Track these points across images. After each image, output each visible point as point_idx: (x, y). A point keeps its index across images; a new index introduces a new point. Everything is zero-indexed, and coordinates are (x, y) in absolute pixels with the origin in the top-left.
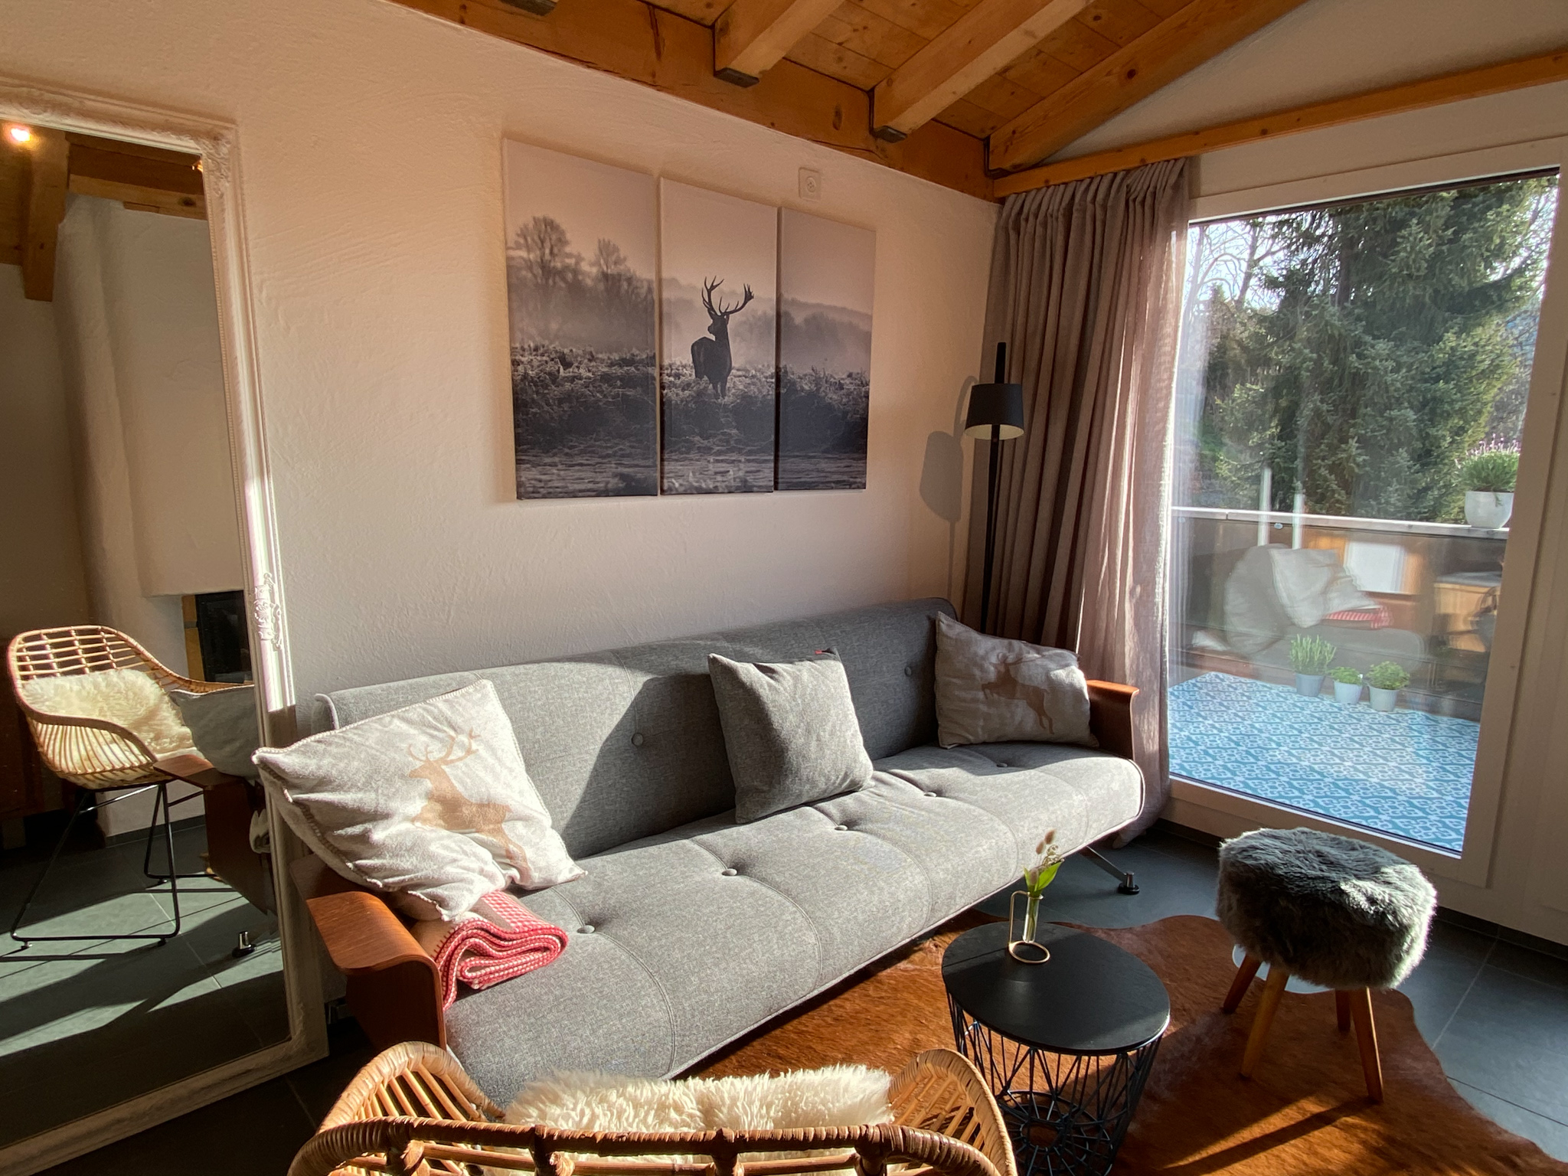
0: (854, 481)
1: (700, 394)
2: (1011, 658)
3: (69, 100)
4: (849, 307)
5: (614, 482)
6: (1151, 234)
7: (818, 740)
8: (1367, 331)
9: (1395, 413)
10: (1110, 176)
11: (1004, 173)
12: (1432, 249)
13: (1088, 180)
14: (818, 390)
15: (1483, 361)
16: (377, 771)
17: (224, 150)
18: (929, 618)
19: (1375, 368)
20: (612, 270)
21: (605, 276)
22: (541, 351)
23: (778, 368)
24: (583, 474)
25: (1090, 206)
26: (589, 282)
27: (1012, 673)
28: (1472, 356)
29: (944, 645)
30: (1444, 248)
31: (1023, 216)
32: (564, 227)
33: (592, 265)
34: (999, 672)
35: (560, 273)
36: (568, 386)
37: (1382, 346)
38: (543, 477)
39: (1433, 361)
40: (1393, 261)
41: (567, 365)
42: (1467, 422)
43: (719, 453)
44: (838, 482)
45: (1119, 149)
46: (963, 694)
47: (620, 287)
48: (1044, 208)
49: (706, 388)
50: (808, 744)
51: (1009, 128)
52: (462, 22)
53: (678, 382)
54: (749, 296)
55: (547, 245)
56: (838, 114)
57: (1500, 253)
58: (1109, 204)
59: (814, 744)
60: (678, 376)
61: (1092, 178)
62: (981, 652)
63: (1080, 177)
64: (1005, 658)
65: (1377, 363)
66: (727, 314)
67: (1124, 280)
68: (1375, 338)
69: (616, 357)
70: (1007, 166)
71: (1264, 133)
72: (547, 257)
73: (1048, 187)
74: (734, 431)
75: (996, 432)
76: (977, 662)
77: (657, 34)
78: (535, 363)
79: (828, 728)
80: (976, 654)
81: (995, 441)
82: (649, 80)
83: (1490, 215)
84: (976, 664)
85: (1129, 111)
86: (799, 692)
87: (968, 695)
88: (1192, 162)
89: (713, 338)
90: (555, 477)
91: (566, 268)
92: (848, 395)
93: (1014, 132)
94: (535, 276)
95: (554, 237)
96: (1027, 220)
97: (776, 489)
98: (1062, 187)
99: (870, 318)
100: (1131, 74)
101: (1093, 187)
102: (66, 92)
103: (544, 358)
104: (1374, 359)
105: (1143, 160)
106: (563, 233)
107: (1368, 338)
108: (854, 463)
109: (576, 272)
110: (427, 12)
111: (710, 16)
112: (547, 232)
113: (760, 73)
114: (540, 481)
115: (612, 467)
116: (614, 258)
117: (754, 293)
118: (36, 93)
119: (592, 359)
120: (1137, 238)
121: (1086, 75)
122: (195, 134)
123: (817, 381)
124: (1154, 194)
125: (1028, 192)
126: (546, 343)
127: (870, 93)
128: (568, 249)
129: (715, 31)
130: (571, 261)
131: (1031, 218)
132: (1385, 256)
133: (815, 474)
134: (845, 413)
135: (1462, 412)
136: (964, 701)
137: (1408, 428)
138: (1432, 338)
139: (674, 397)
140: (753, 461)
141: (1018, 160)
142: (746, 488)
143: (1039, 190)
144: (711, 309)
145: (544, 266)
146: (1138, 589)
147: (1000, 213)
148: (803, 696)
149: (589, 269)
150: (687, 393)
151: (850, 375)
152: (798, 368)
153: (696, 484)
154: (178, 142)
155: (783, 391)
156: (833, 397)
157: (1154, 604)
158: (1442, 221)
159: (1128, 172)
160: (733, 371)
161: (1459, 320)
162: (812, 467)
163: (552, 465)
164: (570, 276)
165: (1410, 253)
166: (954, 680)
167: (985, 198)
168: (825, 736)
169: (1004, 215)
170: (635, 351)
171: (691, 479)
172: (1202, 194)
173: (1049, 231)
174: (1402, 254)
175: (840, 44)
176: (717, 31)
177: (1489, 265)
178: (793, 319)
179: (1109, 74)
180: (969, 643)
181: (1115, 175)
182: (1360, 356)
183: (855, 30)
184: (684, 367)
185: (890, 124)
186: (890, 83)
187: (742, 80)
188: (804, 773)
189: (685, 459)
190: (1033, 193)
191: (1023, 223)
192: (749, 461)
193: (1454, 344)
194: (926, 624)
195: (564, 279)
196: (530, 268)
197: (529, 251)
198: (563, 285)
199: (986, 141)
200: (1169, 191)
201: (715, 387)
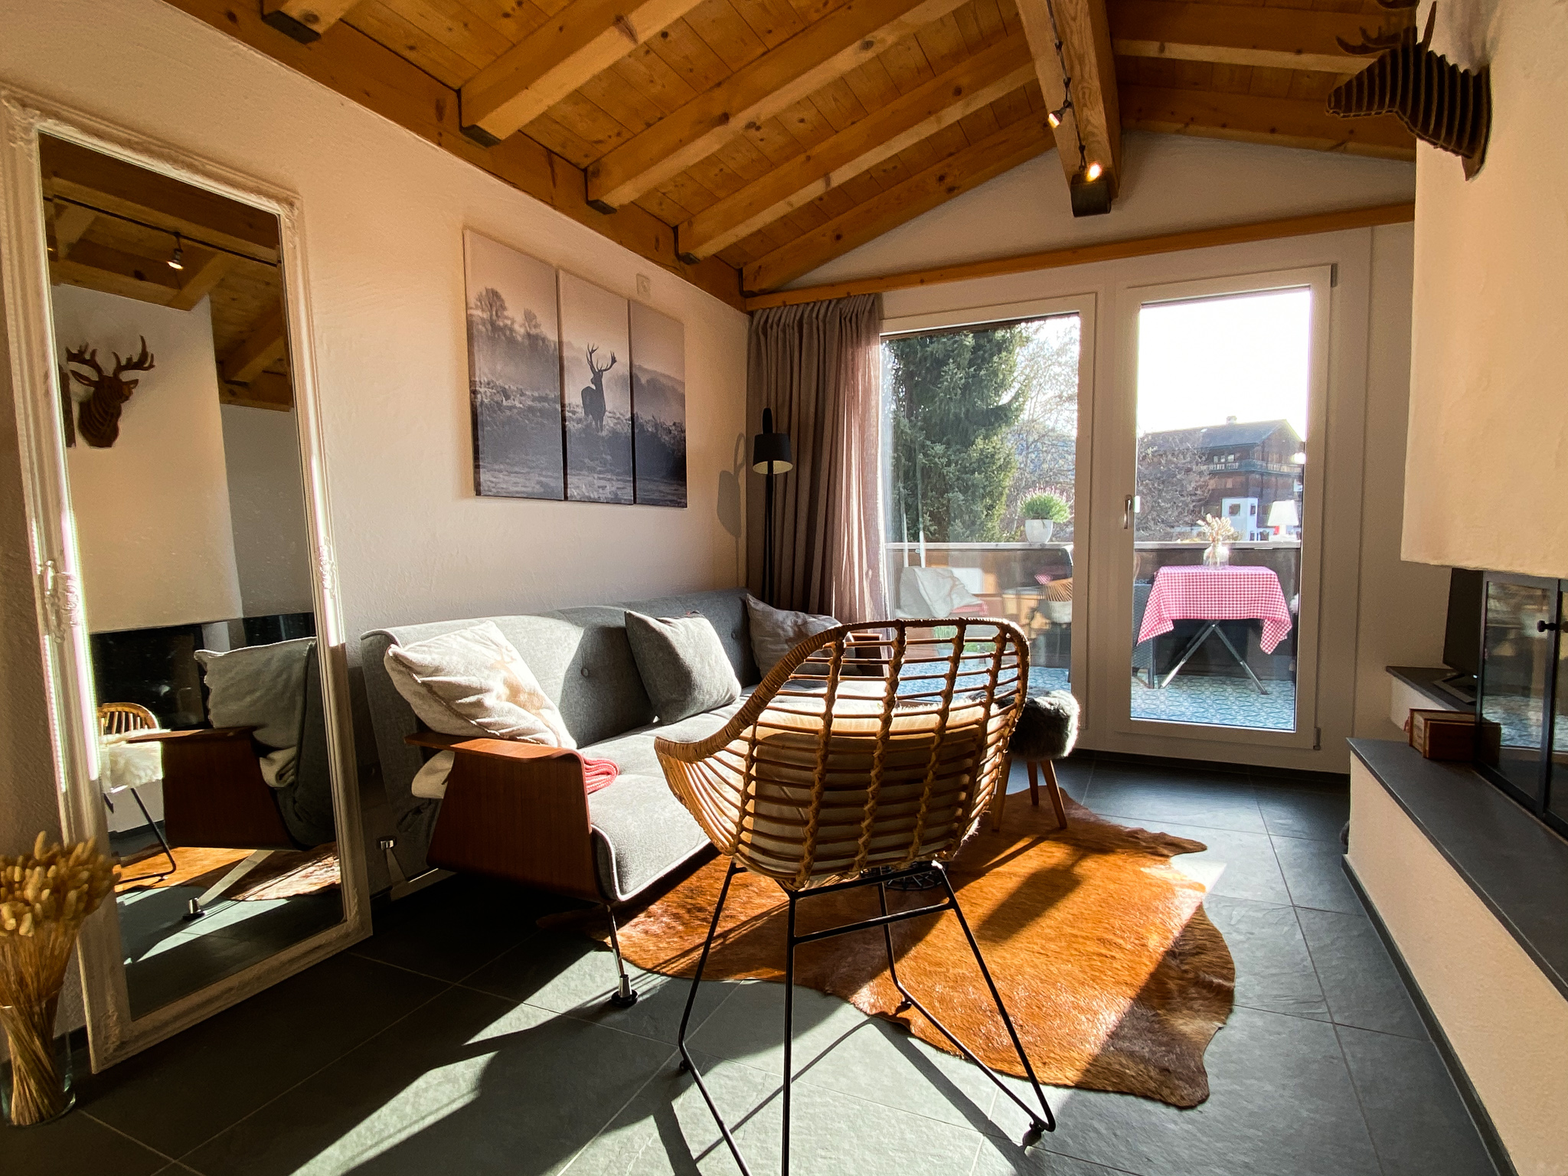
0: (680, 502)
1: (588, 426)
2: (800, 622)
3: (196, 163)
4: (672, 376)
5: (538, 489)
6: (857, 343)
7: (709, 665)
8: (927, 438)
9: (950, 495)
10: (827, 302)
11: (753, 294)
12: (963, 381)
13: (812, 305)
14: (657, 432)
15: (999, 459)
16: (470, 663)
17: (296, 212)
18: (742, 600)
19: (935, 463)
20: (533, 331)
21: (529, 335)
22: (492, 384)
23: (632, 414)
24: (518, 480)
25: (814, 320)
26: (519, 339)
27: (804, 630)
28: (993, 456)
29: (752, 614)
30: (970, 380)
31: (769, 325)
32: (504, 296)
33: (521, 326)
34: (795, 631)
35: (502, 329)
36: (508, 413)
37: (939, 448)
38: (494, 480)
39: (970, 458)
40: (939, 388)
41: (507, 398)
42: (994, 501)
43: (600, 472)
44: (671, 501)
45: (832, 285)
46: (774, 647)
47: (537, 344)
48: (783, 321)
49: (591, 423)
50: (703, 667)
51: (756, 264)
52: (439, 144)
53: (574, 417)
54: (614, 360)
55: (494, 309)
56: (657, 240)
57: (1002, 386)
58: (827, 319)
59: (707, 667)
60: (574, 413)
61: (815, 303)
62: (781, 619)
63: (808, 301)
64: (796, 622)
65: (937, 459)
66: (601, 371)
67: (843, 371)
68: (933, 442)
69: (536, 394)
70: (756, 289)
71: (922, 282)
72: (494, 317)
73: (785, 306)
74: (609, 457)
75: (770, 467)
76: (779, 625)
77: (553, 171)
78: (488, 394)
79: (713, 657)
80: (778, 620)
81: (770, 477)
82: (549, 201)
83: (995, 359)
84: (779, 627)
85: (836, 260)
86: (690, 634)
87: (779, 647)
88: (878, 298)
89: (594, 387)
90: (501, 480)
91: (506, 326)
92: (674, 438)
93: (760, 267)
94: (487, 330)
95: (498, 303)
96: (772, 327)
97: (635, 502)
98: (795, 307)
99: (683, 384)
100: (838, 237)
101: (816, 309)
102: (195, 157)
103: (494, 391)
104: (934, 457)
105: (848, 293)
106: (502, 300)
107: (928, 443)
108: (679, 487)
109: (512, 330)
110: (418, 134)
111: (585, 162)
112: (493, 299)
113: (620, 206)
114: (492, 482)
115: (535, 477)
116: (533, 323)
117: (617, 359)
118: (173, 153)
119: (522, 394)
120: (849, 343)
121: (807, 235)
122: (278, 200)
123: (656, 425)
124: (857, 315)
125: (771, 309)
126: (494, 379)
127: (675, 229)
128: (506, 313)
129: (588, 175)
130: (509, 322)
131: (775, 326)
132: (934, 384)
133: (657, 494)
134: (673, 451)
135: (991, 494)
136: (776, 651)
137: (959, 506)
138: (968, 443)
139: (572, 428)
140: (620, 480)
141: (764, 286)
142: (616, 501)
143: (779, 308)
144: (592, 367)
145: (493, 324)
146: (870, 573)
147: (751, 322)
148: (693, 637)
149: (520, 330)
150: (580, 425)
151: (674, 424)
152: (645, 415)
153: (587, 494)
154: (267, 204)
155: (636, 431)
156: (666, 438)
157: (880, 582)
158: (967, 362)
159: (839, 300)
160: (607, 413)
161: (983, 430)
162: (655, 488)
163: (500, 471)
164: (508, 333)
165: (950, 383)
166: (767, 638)
167: (742, 311)
168: (713, 663)
169: (755, 323)
170: (548, 392)
171: (584, 490)
172: (885, 317)
173: (788, 336)
174: (945, 383)
175: (664, 194)
176: (589, 174)
177: (997, 394)
178: (640, 380)
179: (824, 235)
180: (771, 614)
181: (830, 302)
182: (925, 455)
183: (676, 186)
184: (577, 406)
185: (692, 252)
186: (690, 224)
187: (606, 209)
188: (705, 687)
189: (579, 475)
190: (775, 309)
191: (769, 330)
192: (618, 480)
193: (982, 447)
194: (740, 602)
195: (505, 335)
196: (484, 324)
197: (483, 310)
198: (503, 338)
199: (740, 271)
200: (866, 314)
201: (596, 424)
